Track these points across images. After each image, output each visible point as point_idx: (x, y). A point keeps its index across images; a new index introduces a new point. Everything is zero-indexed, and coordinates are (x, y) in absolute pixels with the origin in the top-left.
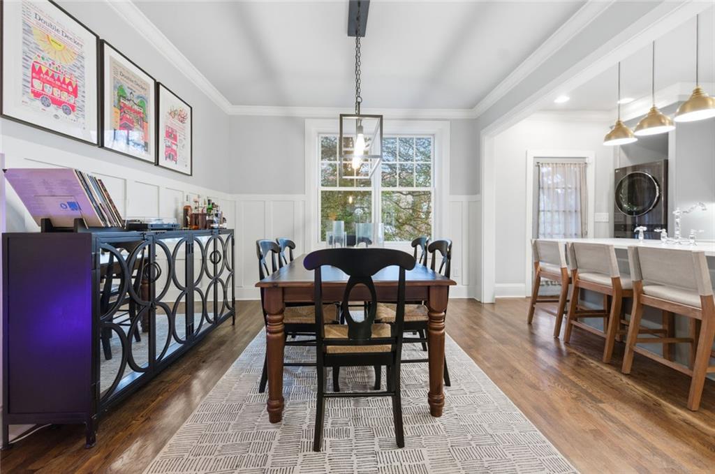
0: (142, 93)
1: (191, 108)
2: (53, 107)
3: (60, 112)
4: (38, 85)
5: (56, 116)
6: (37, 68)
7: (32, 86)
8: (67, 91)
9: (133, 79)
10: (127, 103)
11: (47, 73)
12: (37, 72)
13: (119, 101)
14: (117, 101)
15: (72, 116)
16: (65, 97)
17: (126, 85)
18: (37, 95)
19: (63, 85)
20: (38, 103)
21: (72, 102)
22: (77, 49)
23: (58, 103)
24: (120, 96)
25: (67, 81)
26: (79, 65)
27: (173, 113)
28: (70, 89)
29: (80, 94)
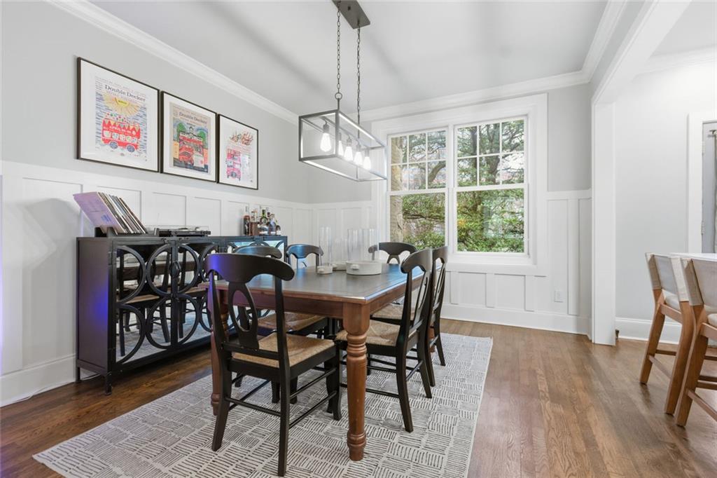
0: (203, 126)
1: (258, 130)
2: (119, 149)
3: (126, 151)
4: (107, 134)
5: (122, 154)
6: (107, 123)
7: (103, 136)
8: (132, 135)
9: (192, 116)
10: (186, 136)
11: (115, 125)
12: (107, 126)
13: (179, 135)
14: (176, 136)
15: (136, 152)
16: (129, 139)
17: (185, 121)
18: (106, 141)
19: (127, 131)
20: (108, 147)
21: (135, 142)
22: (140, 103)
23: (123, 144)
24: (179, 132)
25: (131, 127)
26: (142, 114)
27: (236, 138)
28: (134, 133)
29: (142, 136)
